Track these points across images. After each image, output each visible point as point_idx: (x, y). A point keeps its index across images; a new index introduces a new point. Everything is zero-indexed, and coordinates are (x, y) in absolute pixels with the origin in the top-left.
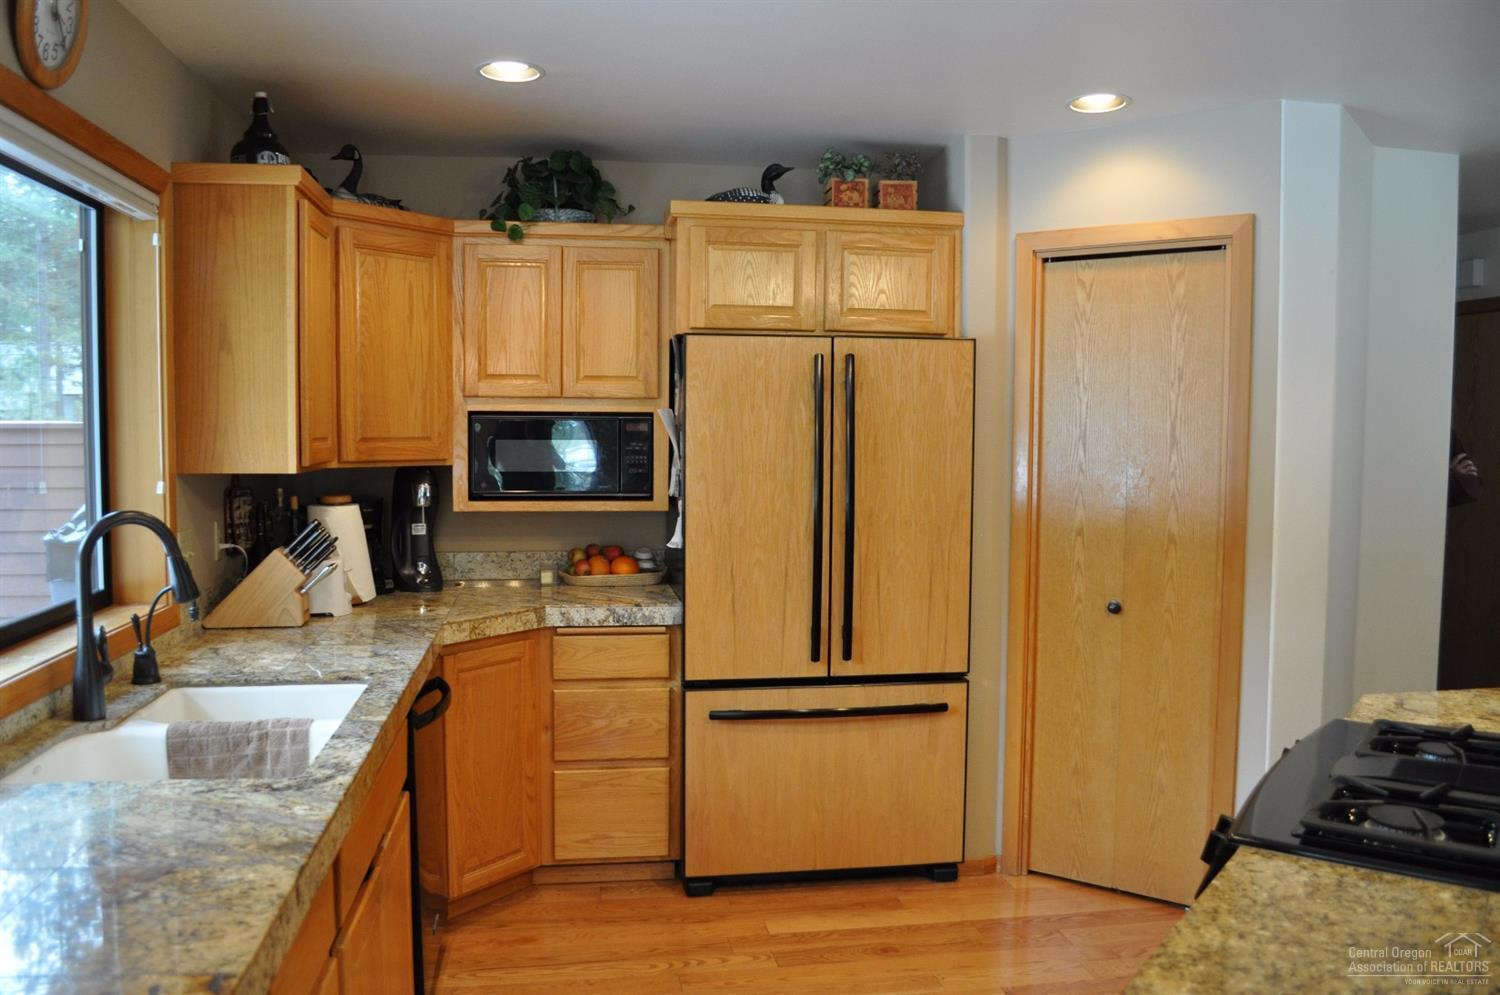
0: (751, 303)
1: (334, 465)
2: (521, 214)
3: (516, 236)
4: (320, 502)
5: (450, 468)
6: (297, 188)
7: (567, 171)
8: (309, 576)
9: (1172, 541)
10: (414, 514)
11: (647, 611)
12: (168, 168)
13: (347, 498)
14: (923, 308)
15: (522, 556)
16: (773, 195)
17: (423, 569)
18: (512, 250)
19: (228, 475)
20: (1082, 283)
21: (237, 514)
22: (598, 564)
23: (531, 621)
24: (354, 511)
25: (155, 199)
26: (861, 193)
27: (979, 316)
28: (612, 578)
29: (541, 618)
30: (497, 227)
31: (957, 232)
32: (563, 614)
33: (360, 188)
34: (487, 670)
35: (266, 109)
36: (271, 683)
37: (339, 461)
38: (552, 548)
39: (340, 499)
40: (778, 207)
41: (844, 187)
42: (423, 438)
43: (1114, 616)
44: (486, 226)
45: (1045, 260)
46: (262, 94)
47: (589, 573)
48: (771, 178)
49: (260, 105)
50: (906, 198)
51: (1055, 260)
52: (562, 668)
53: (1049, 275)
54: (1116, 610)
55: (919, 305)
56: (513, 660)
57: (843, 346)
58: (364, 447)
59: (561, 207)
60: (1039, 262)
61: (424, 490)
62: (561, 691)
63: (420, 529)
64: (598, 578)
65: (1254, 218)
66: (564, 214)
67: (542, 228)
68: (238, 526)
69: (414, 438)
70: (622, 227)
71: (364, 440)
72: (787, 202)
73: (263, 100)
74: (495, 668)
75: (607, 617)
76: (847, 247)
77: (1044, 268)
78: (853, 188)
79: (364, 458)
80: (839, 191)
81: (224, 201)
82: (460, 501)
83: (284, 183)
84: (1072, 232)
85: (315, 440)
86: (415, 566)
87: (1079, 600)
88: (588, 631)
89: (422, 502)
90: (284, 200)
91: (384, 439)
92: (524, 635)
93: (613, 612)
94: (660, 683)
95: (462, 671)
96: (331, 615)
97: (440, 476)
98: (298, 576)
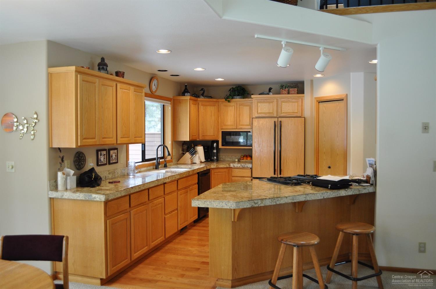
0: (265, 112)
1: (198, 140)
2: (230, 98)
3: (229, 101)
4: (197, 146)
5: (219, 141)
6: (189, 99)
7: (238, 90)
8: (192, 156)
9: (337, 154)
10: (214, 148)
11: (247, 165)
12: (172, 98)
13: (201, 145)
14: (297, 112)
15: (234, 157)
16: (270, 93)
17: (215, 158)
18: (229, 104)
19: (182, 141)
20: (324, 106)
21: (184, 147)
22: (245, 158)
23: (228, 166)
24: (202, 147)
25: (170, 102)
26: (286, 91)
27: (307, 113)
28: (247, 161)
29: (229, 165)
30: (226, 100)
31: (303, 98)
32: (233, 165)
33: (204, 95)
34: (219, 173)
35: (187, 86)
36: (181, 168)
37: (199, 139)
38: (239, 155)
39: (200, 145)
40: (271, 95)
41: (283, 91)
42: (213, 136)
43: (329, 169)
44: (224, 100)
45: (319, 102)
46: (186, 84)
47: (243, 159)
48: (270, 90)
49: (186, 86)
50: (295, 92)
51: (321, 102)
52: (234, 174)
53: (320, 105)
54: (330, 167)
55: (296, 111)
56: (224, 172)
57: (280, 119)
58: (203, 137)
59: (237, 96)
60: (318, 102)
61: (215, 145)
62: (233, 178)
63: (215, 151)
64: (244, 160)
65: (347, 94)
66: (238, 97)
67: (234, 100)
68: (185, 149)
69: (212, 136)
70: (247, 99)
71: (203, 136)
72: (273, 94)
73: (186, 85)
74: (221, 173)
75: (240, 166)
76: (282, 102)
77: (319, 104)
78: (285, 91)
79: (203, 139)
80: (282, 91)
81: (180, 102)
82: (220, 146)
83: (187, 99)
84: (322, 97)
85: (193, 136)
86: (214, 157)
87: (325, 166)
88: (237, 168)
89: (215, 146)
90: (187, 101)
91: (206, 136)
92: (227, 168)
93: (241, 165)
94: (249, 178)
95: (215, 173)
96: (196, 163)
97: (217, 142)
98: (190, 156)
